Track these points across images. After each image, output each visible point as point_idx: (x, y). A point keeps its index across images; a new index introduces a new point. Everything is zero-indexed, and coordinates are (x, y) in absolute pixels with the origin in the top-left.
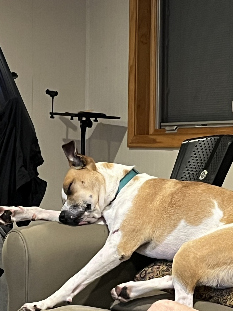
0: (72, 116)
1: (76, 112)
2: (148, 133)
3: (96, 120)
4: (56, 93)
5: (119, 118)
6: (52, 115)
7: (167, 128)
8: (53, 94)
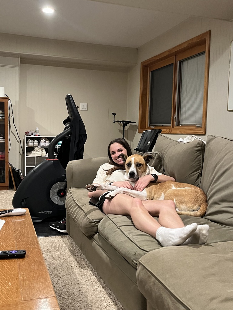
0: (120, 122)
1: (121, 121)
2: (145, 128)
3: (128, 123)
4: (115, 114)
5: (135, 123)
6: (114, 121)
7: (151, 126)
8: (114, 114)
